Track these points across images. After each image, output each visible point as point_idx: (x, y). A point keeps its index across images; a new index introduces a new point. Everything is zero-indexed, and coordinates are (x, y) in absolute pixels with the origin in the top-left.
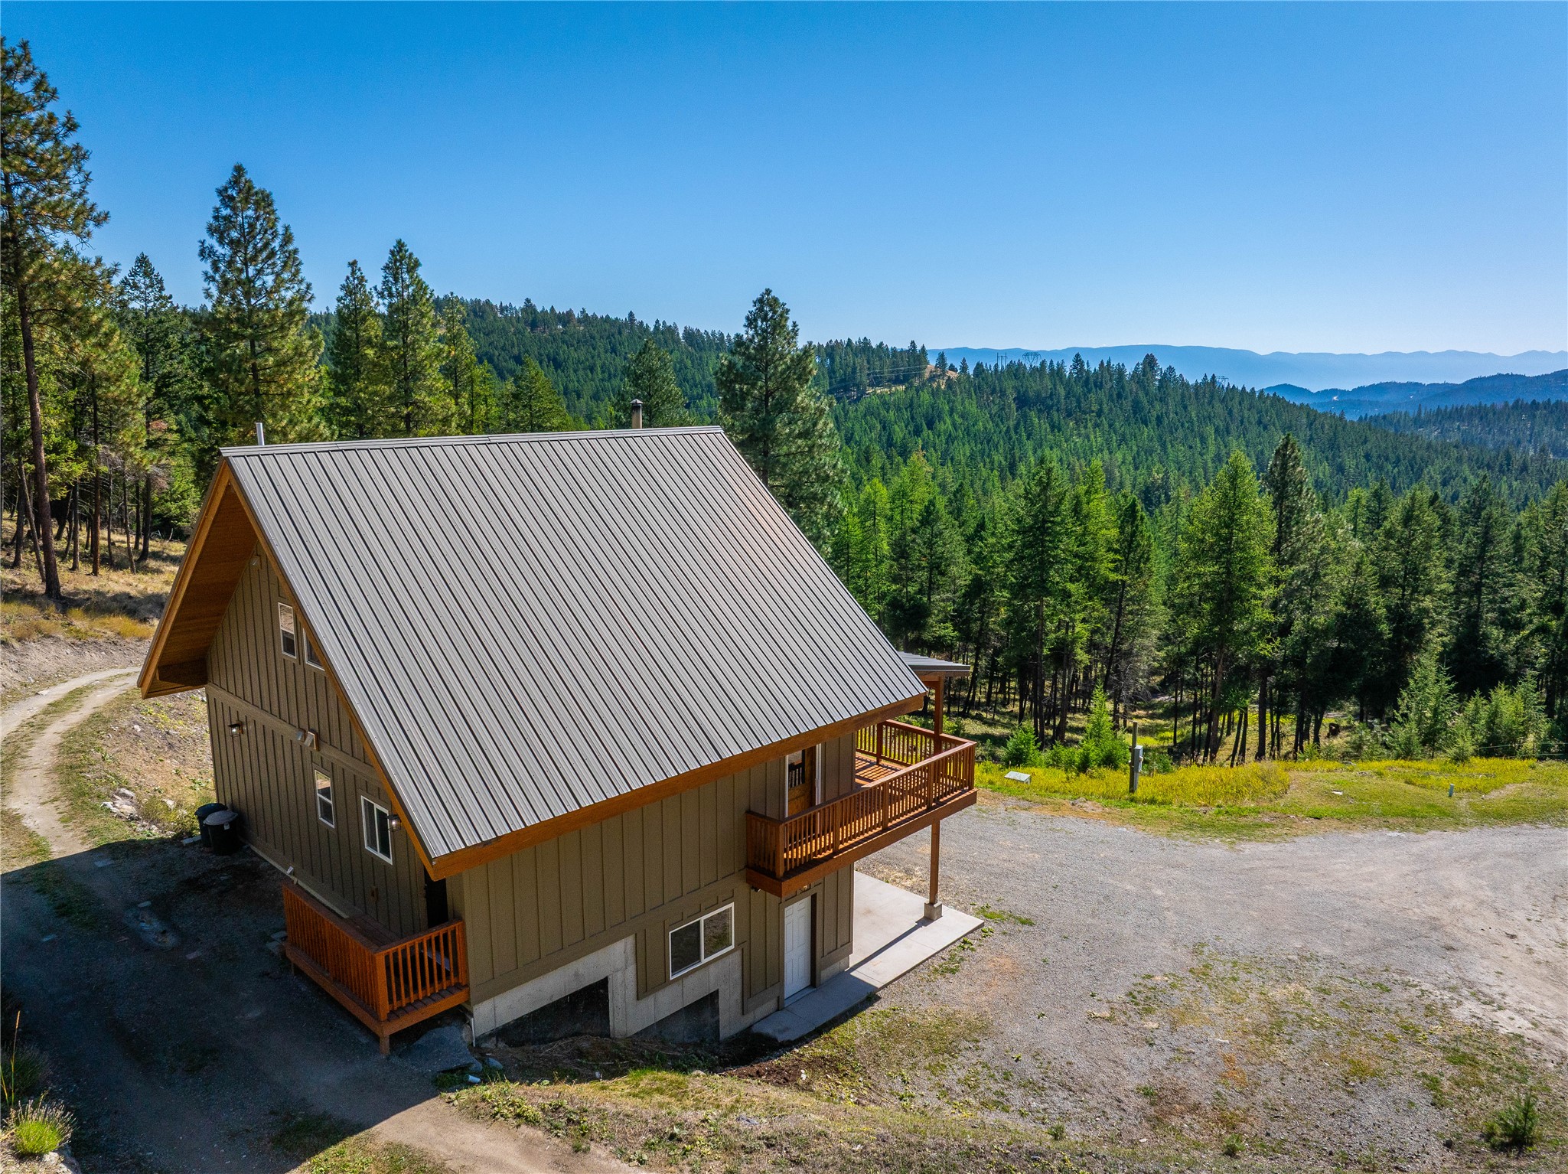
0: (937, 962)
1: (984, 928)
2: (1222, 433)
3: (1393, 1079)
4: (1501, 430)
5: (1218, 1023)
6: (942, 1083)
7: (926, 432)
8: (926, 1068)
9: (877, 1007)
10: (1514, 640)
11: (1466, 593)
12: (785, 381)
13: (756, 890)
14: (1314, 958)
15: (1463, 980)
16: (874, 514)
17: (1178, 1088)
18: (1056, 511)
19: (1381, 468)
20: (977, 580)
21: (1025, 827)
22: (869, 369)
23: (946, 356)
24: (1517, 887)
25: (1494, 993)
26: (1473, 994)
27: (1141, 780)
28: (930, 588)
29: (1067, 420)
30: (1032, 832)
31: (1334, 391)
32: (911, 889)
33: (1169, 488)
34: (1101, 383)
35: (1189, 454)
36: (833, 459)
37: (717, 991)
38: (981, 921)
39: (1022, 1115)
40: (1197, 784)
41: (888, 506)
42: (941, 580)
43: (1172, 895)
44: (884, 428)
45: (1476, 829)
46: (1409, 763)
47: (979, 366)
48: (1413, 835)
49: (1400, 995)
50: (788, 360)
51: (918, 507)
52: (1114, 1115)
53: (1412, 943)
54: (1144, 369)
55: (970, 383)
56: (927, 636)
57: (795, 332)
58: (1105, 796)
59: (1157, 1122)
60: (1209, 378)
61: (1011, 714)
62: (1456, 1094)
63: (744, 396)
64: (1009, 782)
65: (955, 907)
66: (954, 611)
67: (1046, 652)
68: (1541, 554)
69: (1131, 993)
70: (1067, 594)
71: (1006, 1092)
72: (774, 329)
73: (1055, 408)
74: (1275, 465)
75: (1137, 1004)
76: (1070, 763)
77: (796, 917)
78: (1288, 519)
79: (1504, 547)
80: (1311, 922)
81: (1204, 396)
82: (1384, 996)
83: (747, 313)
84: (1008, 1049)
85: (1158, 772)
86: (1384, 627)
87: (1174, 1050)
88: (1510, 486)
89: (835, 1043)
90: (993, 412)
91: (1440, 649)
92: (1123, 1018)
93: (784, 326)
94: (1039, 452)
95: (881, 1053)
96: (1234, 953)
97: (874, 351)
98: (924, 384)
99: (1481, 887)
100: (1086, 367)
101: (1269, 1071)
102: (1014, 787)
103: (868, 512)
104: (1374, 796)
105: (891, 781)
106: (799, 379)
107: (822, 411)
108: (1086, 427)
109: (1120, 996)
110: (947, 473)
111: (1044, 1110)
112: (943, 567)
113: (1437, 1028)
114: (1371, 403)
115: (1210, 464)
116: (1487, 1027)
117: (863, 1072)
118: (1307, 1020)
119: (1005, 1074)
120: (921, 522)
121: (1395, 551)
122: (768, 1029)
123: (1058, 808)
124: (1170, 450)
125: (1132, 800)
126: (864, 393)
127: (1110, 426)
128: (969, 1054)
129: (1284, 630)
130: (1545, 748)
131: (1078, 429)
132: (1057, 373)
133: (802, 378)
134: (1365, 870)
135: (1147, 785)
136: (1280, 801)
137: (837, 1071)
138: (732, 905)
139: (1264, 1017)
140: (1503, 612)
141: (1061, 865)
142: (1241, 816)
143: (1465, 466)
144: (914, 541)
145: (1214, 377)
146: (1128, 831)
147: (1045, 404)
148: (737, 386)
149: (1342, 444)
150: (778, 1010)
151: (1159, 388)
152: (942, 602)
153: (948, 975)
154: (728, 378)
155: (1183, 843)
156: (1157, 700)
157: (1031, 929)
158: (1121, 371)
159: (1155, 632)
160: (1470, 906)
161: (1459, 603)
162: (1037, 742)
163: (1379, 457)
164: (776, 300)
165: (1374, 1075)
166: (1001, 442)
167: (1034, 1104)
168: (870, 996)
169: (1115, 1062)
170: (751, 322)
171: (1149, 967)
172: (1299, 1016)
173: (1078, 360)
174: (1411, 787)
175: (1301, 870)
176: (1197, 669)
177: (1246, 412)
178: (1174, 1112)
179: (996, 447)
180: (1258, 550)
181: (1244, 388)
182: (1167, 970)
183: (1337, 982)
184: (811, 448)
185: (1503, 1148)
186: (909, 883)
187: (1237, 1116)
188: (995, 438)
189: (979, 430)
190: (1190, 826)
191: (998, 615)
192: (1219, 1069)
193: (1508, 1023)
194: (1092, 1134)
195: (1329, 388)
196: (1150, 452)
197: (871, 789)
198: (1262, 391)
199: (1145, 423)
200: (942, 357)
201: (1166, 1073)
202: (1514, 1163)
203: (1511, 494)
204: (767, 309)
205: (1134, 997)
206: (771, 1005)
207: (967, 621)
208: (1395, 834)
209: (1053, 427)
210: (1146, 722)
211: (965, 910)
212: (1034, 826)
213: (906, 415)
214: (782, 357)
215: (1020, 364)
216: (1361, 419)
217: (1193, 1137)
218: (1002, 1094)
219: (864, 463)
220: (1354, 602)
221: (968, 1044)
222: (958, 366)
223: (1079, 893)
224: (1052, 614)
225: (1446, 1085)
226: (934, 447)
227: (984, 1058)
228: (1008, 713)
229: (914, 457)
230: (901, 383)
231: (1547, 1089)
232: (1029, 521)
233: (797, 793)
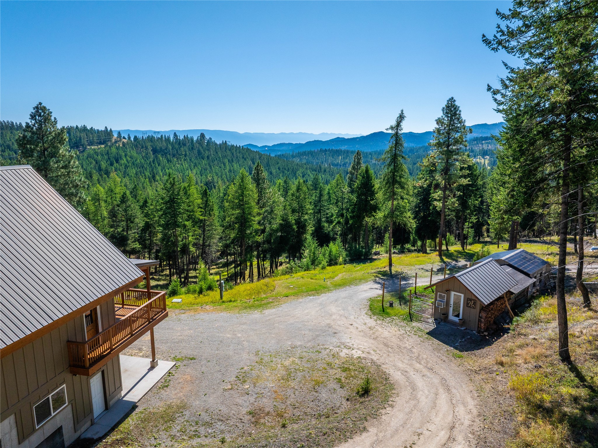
0: (159, 385)
1: (176, 365)
2: (231, 161)
3: (328, 383)
4: (317, 158)
5: (270, 379)
6: (171, 434)
7: (115, 164)
8: (163, 430)
9: (137, 410)
10: (331, 226)
11: (317, 213)
12: (52, 144)
13: (76, 375)
14: (296, 347)
15: (341, 343)
16: (99, 200)
17: (261, 408)
18: (178, 194)
19: (283, 172)
20: (147, 223)
21: (184, 320)
22: (87, 138)
23: (121, 133)
24: (350, 308)
25: (350, 344)
26: (345, 347)
27: (224, 293)
28: (127, 229)
29: (174, 158)
30: (188, 322)
31: (266, 146)
32: (143, 356)
33: (214, 183)
34: (185, 143)
35: (220, 169)
36: (79, 177)
37: (62, 426)
38: (174, 363)
39: (206, 437)
40: (244, 292)
41: (105, 196)
42: (132, 225)
43: (244, 335)
44: (97, 163)
45: (334, 291)
46: (309, 272)
47: (135, 137)
48: (317, 297)
49: (324, 353)
50: (53, 134)
51: (118, 196)
52: (240, 425)
53: (324, 334)
54: (200, 138)
55: (132, 144)
56: (128, 249)
57: (56, 122)
58: (212, 302)
59: (256, 423)
60: (224, 142)
61: (166, 275)
62: (346, 382)
63: (32, 151)
64: (175, 304)
65: (163, 360)
66: (139, 237)
67: (179, 249)
68: (336, 198)
69: (237, 377)
70: (185, 226)
71: (198, 430)
72: (45, 120)
73: (168, 153)
74: (255, 173)
75: (240, 380)
76: (195, 291)
77: (95, 382)
78: (261, 192)
79: (326, 197)
80: (292, 334)
81: (223, 148)
82: (320, 354)
83: (30, 113)
84: (195, 412)
85: (229, 289)
86: (295, 227)
87: (256, 394)
88: (322, 177)
89: (121, 432)
90: (143, 155)
91: (311, 232)
92: (236, 387)
93: (50, 119)
94: (164, 170)
95: (143, 430)
96: (270, 352)
97: (88, 130)
98: (113, 144)
99: (340, 310)
100: (178, 137)
101: (290, 392)
102: (177, 305)
103: (96, 199)
104: (303, 286)
105: (132, 314)
106: (59, 143)
107: (72, 157)
108: (181, 161)
109: (233, 378)
110: (126, 180)
111: (214, 432)
112: (132, 220)
113: (337, 361)
114: (278, 150)
115: (228, 173)
116: (350, 357)
117: (137, 440)
118: (298, 370)
119: (196, 422)
120: (121, 202)
121: (295, 200)
122: (89, 435)
123: (196, 310)
124: (213, 168)
125: (223, 302)
126: (86, 148)
127: (190, 160)
128: (180, 419)
129: (263, 231)
130: (345, 261)
131: (178, 161)
132: (168, 140)
133: (61, 142)
134: (306, 312)
135: (227, 295)
136: (273, 293)
137: (125, 444)
138: (65, 385)
139: (284, 373)
140: (327, 218)
141: (201, 333)
142: (262, 301)
143: (309, 171)
144: (118, 210)
145: (226, 141)
146: (224, 314)
147: (164, 152)
148: (28, 146)
149: (271, 164)
150: (92, 425)
151: (207, 145)
152: (133, 234)
153: (165, 388)
154: (23, 143)
155: (244, 315)
156: (219, 261)
157: (195, 361)
158: (192, 139)
159: (218, 236)
160: (338, 317)
161: (314, 216)
162: (180, 285)
163: (283, 168)
164: (45, 107)
165: (322, 383)
166: (148, 167)
167: (210, 431)
168: (134, 406)
169: (236, 405)
170: (33, 117)
171: (242, 365)
172: (295, 369)
173: (175, 134)
174: (312, 280)
175: (285, 316)
176: (234, 248)
177: (238, 154)
178: (261, 417)
179: (146, 169)
180: (253, 204)
181: (236, 145)
182: (248, 364)
183: (304, 354)
184: (68, 173)
185: (362, 395)
186: (141, 354)
187: (283, 412)
188: (145, 166)
189: (138, 163)
190: (246, 308)
191: (157, 237)
192: (273, 396)
193: (356, 354)
194: (234, 436)
195: (264, 145)
196: (206, 169)
197: (124, 320)
198: (243, 146)
199: (203, 158)
200: (119, 133)
201: (256, 404)
202: (367, 399)
203: (322, 179)
204: (40, 111)
205: (239, 378)
206: (89, 423)
207: (145, 240)
208: (312, 297)
209: (168, 161)
210: (217, 270)
211: (167, 360)
212: (188, 320)
213: (106, 157)
214: (50, 133)
215: (152, 136)
216: (275, 156)
217: (270, 425)
218: (197, 431)
219: (90, 178)
220: (285, 219)
221: (179, 415)
222: (126, 137)
223: (211, 342)
224: (180, 234)
225: (343, 380)
226: (120, 170)
227: (186, 418)
228: (164, 275)
229: (112, 175)
230: (103, 144)
231: (370, 372)
232: (167, 199)
233: (90, 328)
